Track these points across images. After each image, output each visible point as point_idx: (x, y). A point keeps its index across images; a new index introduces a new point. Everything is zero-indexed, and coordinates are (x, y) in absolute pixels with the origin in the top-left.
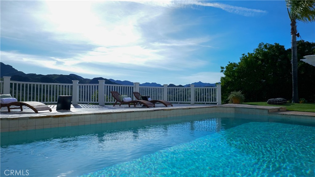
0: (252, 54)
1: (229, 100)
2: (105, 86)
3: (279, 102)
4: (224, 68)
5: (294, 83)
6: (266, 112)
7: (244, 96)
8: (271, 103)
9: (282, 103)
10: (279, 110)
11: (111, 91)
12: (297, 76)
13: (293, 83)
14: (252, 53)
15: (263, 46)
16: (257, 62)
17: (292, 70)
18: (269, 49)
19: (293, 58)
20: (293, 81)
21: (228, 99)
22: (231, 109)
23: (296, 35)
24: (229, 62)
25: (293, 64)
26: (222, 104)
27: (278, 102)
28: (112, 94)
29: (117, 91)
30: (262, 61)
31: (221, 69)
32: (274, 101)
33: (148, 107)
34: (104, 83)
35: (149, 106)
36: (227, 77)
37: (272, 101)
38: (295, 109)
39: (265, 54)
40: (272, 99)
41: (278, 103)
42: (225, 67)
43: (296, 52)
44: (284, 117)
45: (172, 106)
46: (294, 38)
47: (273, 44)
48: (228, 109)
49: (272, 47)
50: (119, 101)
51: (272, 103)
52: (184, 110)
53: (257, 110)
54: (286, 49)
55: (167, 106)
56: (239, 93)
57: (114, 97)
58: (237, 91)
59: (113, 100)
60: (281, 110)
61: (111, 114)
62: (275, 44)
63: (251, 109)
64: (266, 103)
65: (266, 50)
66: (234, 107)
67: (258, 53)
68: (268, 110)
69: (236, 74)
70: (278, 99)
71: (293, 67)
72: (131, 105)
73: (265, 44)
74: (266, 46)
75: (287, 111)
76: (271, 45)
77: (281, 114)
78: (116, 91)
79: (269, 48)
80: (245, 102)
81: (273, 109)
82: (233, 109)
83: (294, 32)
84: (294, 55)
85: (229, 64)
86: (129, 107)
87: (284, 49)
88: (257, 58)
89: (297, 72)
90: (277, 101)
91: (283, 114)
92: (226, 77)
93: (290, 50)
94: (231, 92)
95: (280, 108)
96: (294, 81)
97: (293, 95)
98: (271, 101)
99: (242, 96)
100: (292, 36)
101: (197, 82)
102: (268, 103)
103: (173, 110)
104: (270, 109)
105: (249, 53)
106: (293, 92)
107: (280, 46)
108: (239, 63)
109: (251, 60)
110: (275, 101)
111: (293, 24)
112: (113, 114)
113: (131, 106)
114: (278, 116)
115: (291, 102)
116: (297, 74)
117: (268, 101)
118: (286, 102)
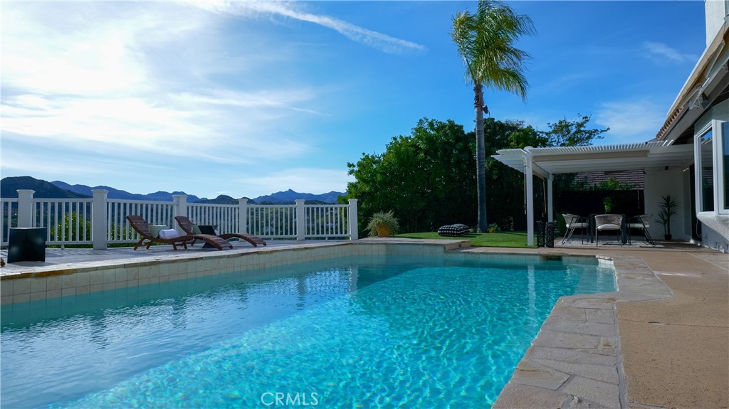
0: (407, 138)
1: (370, 230)
2: (108, 203)
3: (459, 231)
4: (354, 166)
5: (480, 197)
6: (440, 250)
7: (397, 221)
8: (444, 233)
9: (462, 233)
10: (460, 246)
11: (128, 214)
12: (484, 183)
13: (479, 195)
14: (407, 136)
15: (426, 124)
16: (416, 153)
17: (478, 173)
18: (437, 130)
19: (479, 151)
20: (478, 192)
21: (368, 228)
22: (380, 246)
23: (482, 109)
24: (364, 154)
25: (479, 162)
26: (359, 238)
27: (456, 231)
28: (131, 222)
29: (142, 214)
30: (426, 152)
31: (348, 169)
32: (449, 230)
33: (220, 249)
34: (106, 196)
35: (222, 245)
36: (361, 183)
37: (447, 230)
38: (485, 244)
39: (430, 140)
40: (445, 227)
41: (456, 234)
42: (355, 164)
43: (483, 140)
44: (469, 257)
45: (265, 245)
46: (479, 114)
47: (445, 121)
48: (374, 248)
49: (442, 126)
50: (149, 238)
51: (446, 233)
52: (296, 252)
53: (425, 247)
54: (466, 133)
55: (256, 246)
56: (389, 215)
57: (136, 228)
58: (385, 211)
59: (133, 236)
60: (463, 244)
61: (158, 266)
62: (448, 121)
63: (414, 246)
64: (437, 234)
65: (432, 132)
66: (385, 244)
67: (419, 138)
68: (444, 246)
69: (379, 178)
70: (455, 226)
71: (479, 168)
72: (178, 245)
73: (430, 121)
74: (431, 124)
75: (473, 246)
76: (441, 122)
77: (465, 252)
78: (139, 214)
79: (438, 128)
80: (399, 233)
81: (452, 244)
82: (383, 247)
83: (479, 102)
84: (479, 146)
85: (363, 157)
86: (175, 249)
87: (463, 132)
88: (417, 148)
89: (484, 176)
90: (454, 230)
91: (468, 252)
92: (359, 182)
93: (472, 135)
94: (375, 215)
95: (463, 242)
96: (480, 194)
97: (479, 218)
98: (444, 230)
99: (395, 221)
100: (476, 109)
101: (283, 191)
102: (439, 234)
103: (276, 253)
104: (448, 245)
105: (401, 137)
106: (479, 213)
107: (457, 126)
108: (384, 155)
109: (407, 150)
110: (452, 230)
111: (478, 89)
112: (161, 265)
113: (178, 248)
114: (460, 256)
115: (476, 232)
116: (484, 180)
117: (441, 230)
118: (469, 231)
